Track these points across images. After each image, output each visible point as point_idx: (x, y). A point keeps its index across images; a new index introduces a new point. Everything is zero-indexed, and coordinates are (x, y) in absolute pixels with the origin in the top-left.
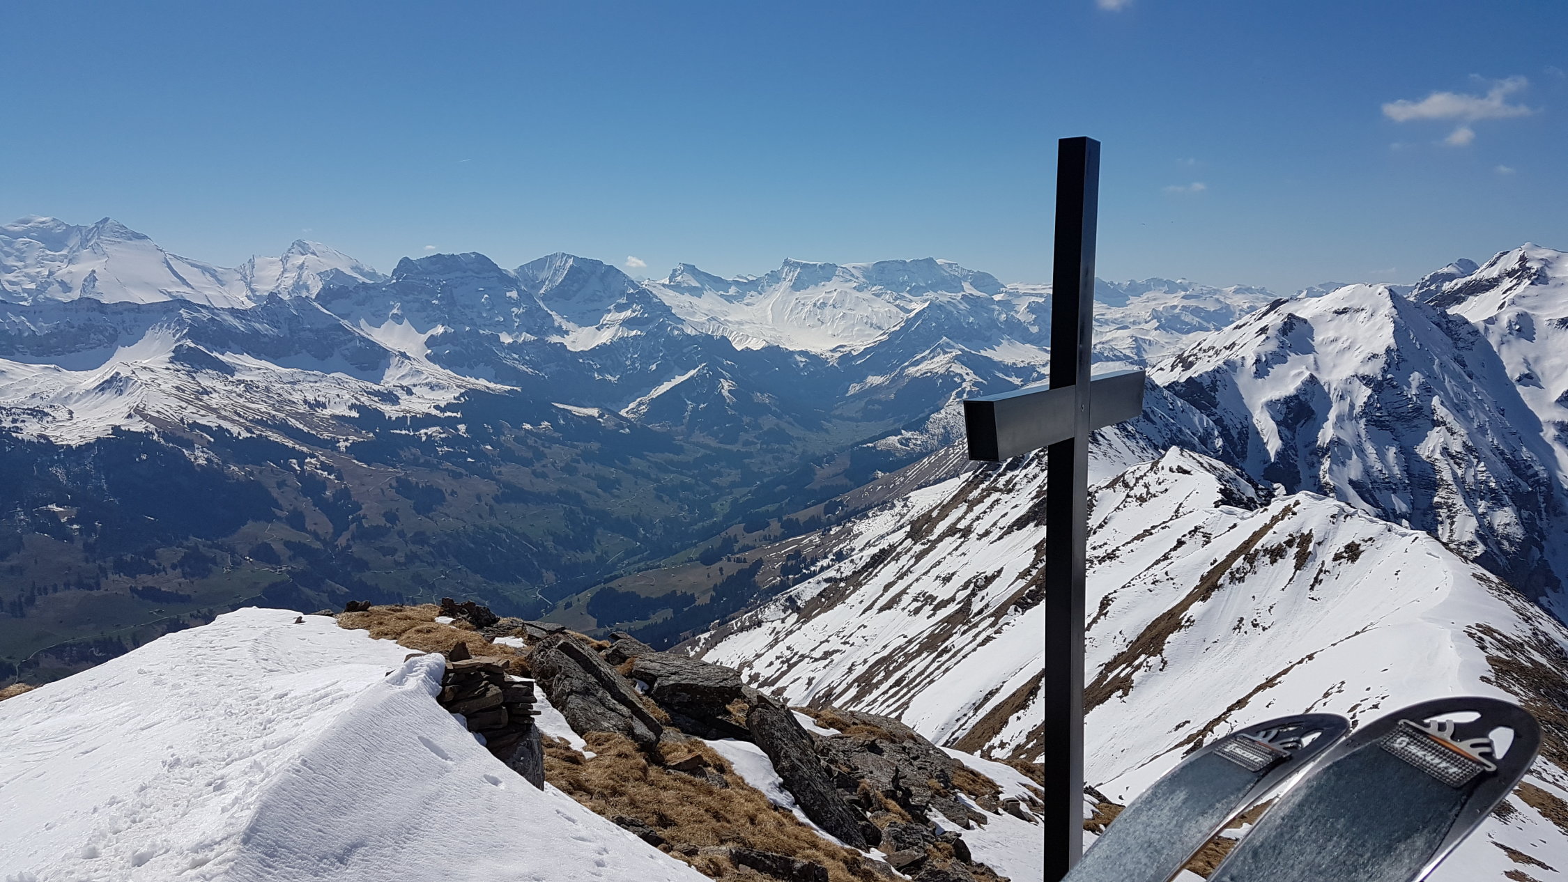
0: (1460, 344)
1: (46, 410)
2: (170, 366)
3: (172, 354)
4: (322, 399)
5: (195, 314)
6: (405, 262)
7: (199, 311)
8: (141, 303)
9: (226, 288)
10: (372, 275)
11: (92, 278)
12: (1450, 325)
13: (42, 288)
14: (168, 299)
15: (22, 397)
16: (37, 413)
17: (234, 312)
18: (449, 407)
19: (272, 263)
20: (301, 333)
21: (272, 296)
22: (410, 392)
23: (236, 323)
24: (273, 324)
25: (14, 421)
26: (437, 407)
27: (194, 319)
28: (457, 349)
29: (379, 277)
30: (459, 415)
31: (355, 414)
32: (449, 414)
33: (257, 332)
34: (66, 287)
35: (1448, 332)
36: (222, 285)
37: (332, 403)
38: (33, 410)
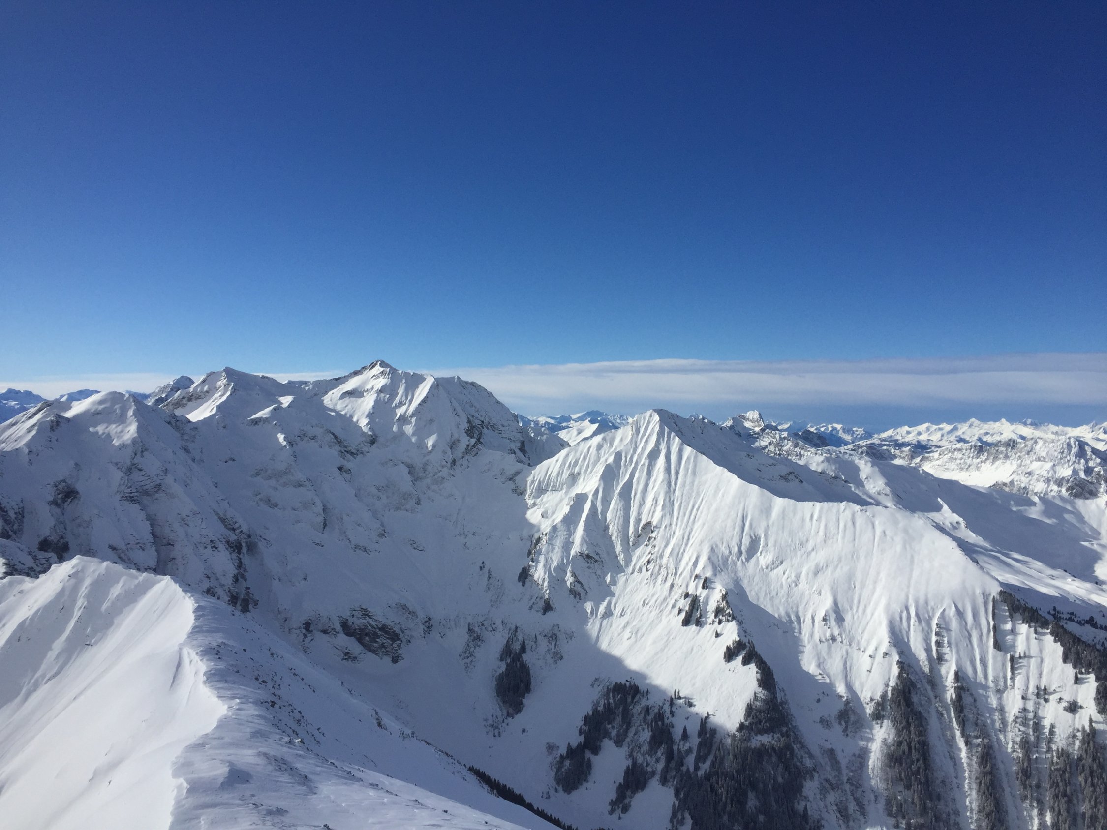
0: (186, 437)
12: (177, 423)
35: (177, 428)
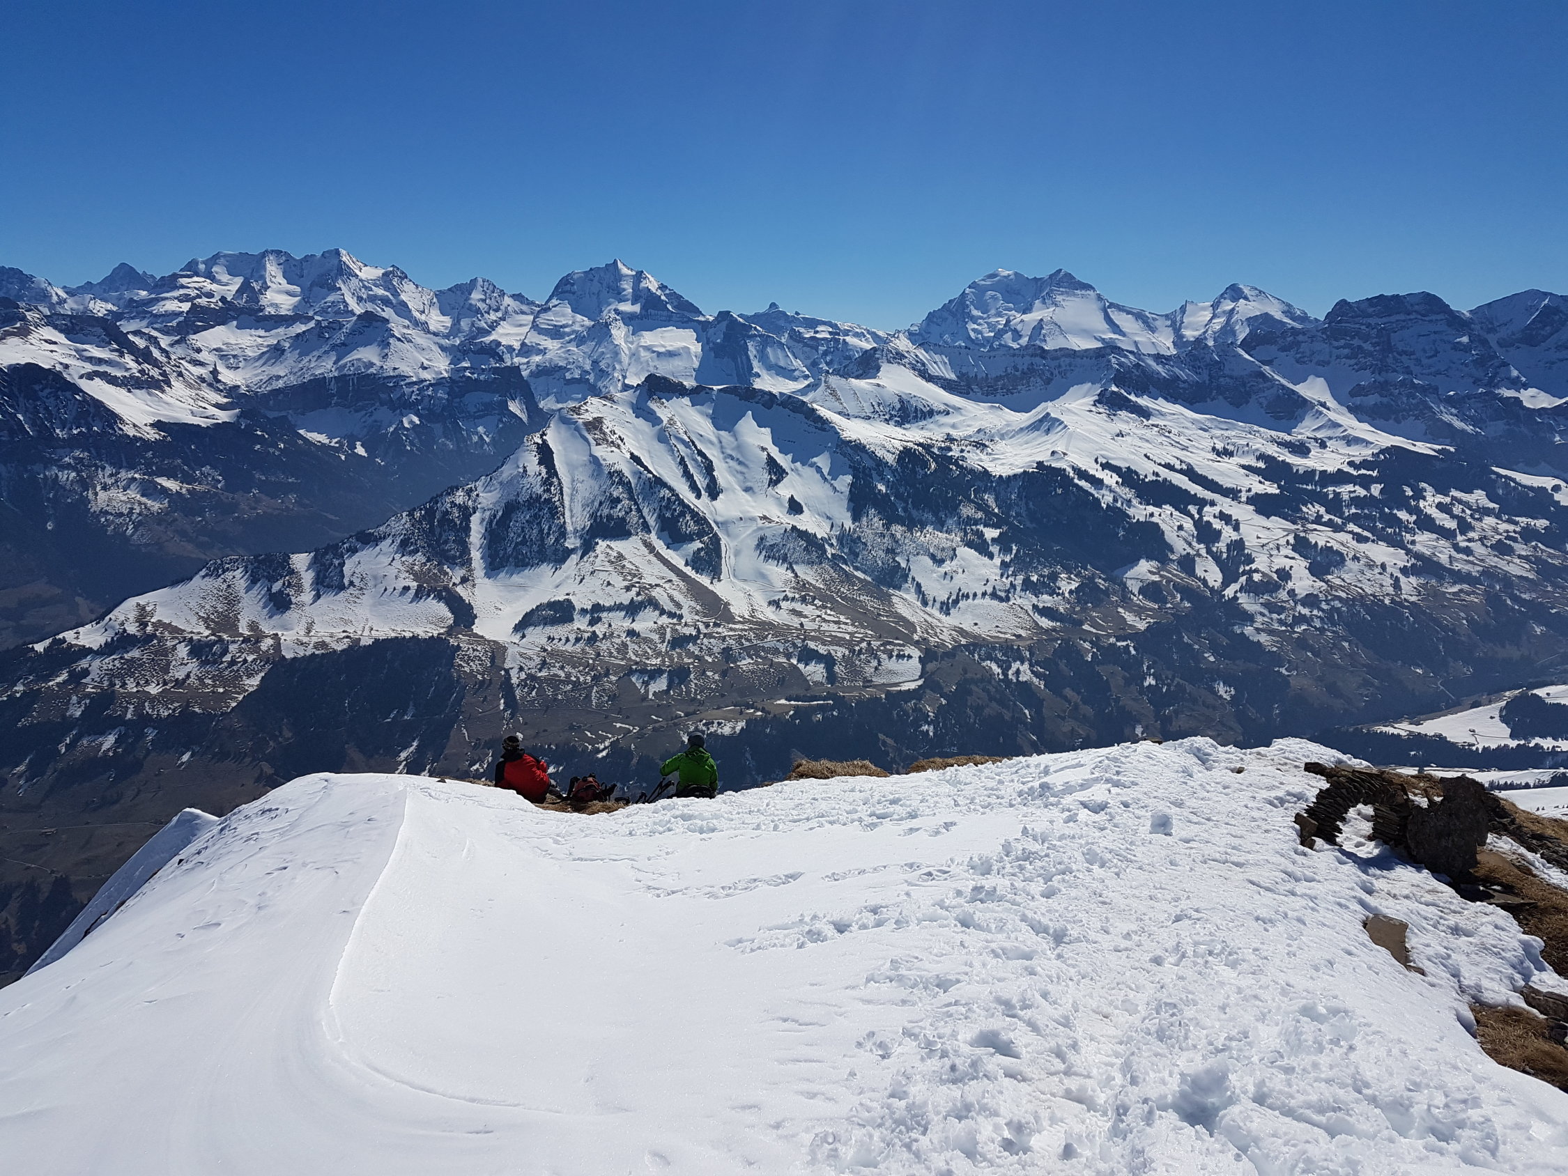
1: (987, 443)
2: (1093, 409)
3: (1096, 398)
4: (1230, 448)
5: (1123, 359)
6: (1343, 303)
7: (1126, 357)
8: (1077, 349)
9: (1156, 335)
10: (1304, 318)
11: (1040, 325)
13: (999, 334)
14: (1100, 345)
15: (971, 431)
16: (980, 445)
17: (1158, 358)
18: (1365, 464)
19: (1204, 309)
20: (1221, 379)
21: (1199, 341)
22: (1323, 445)
23: (1159, 368)
24: (1195, 369)
25: (962, 451)
26: (1351, 464)
27: (1121, 364)
28: (1385, 400)
29: (1310, 322)
30: (1375, 474)
31: (1261, 465)
32: (1363, 471)
33: (1178, 378)
34: (1017, 335)
36: (1153, 332)
37: (1240, 452)
38: (977, 443)
